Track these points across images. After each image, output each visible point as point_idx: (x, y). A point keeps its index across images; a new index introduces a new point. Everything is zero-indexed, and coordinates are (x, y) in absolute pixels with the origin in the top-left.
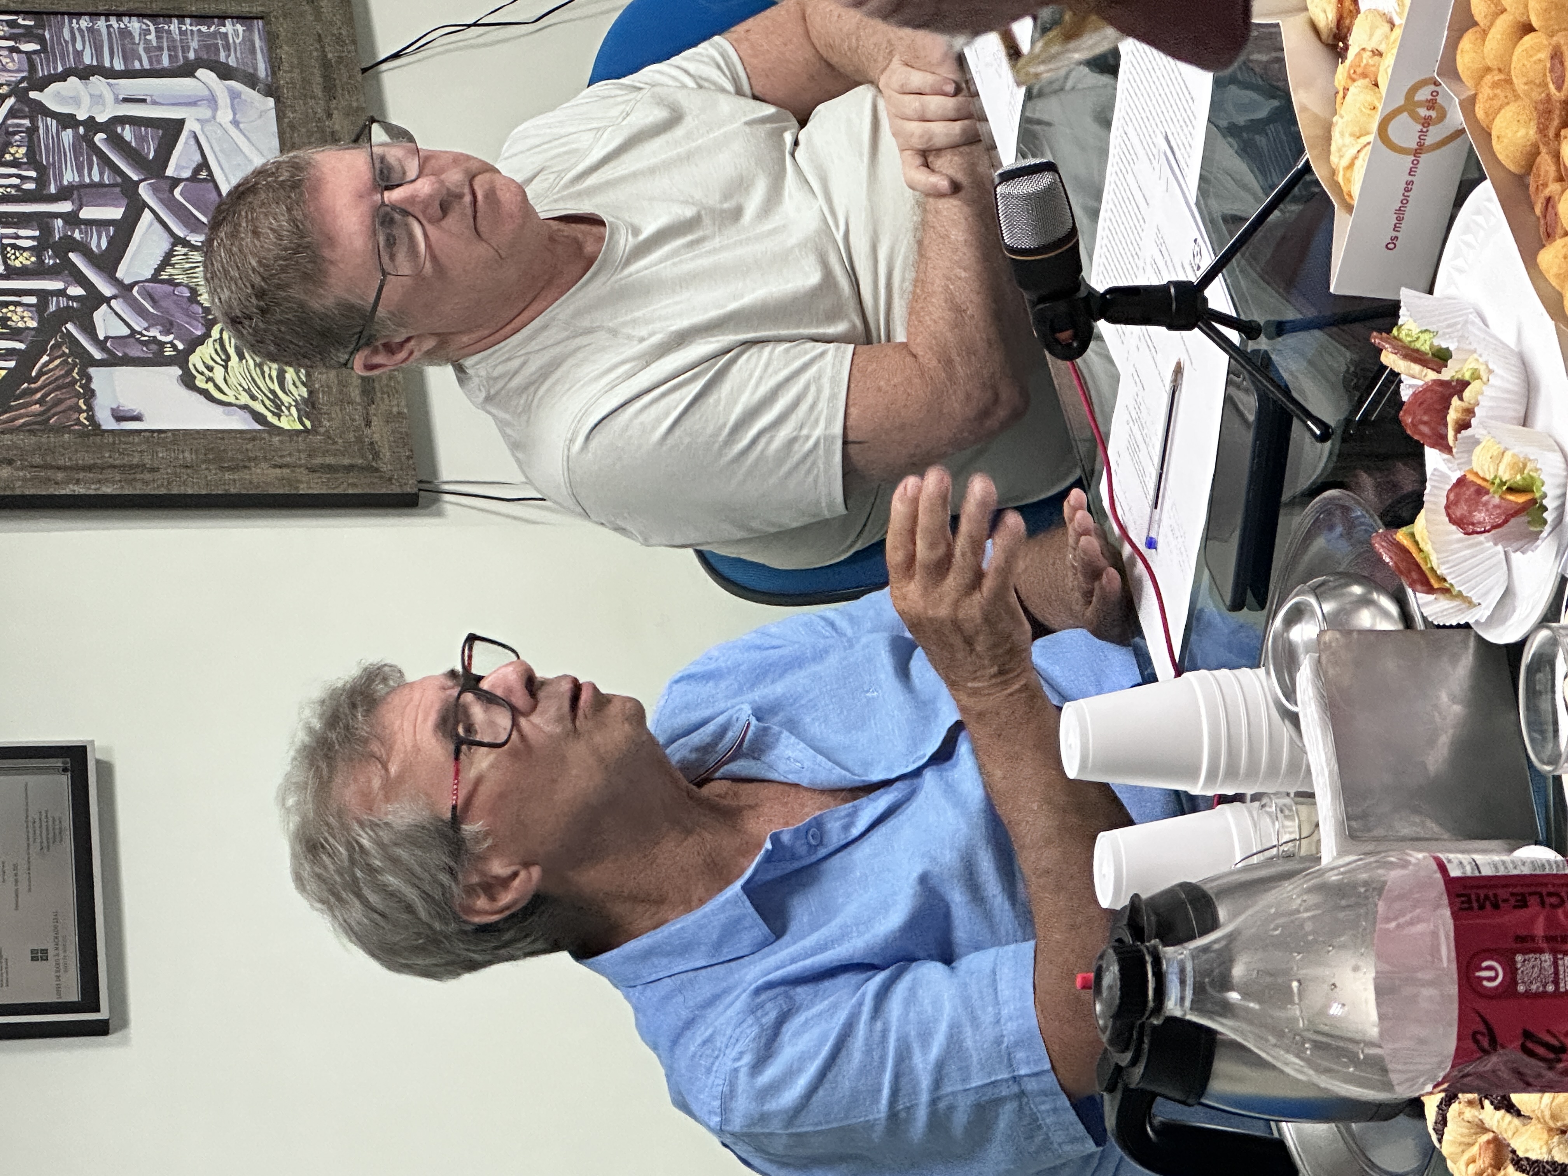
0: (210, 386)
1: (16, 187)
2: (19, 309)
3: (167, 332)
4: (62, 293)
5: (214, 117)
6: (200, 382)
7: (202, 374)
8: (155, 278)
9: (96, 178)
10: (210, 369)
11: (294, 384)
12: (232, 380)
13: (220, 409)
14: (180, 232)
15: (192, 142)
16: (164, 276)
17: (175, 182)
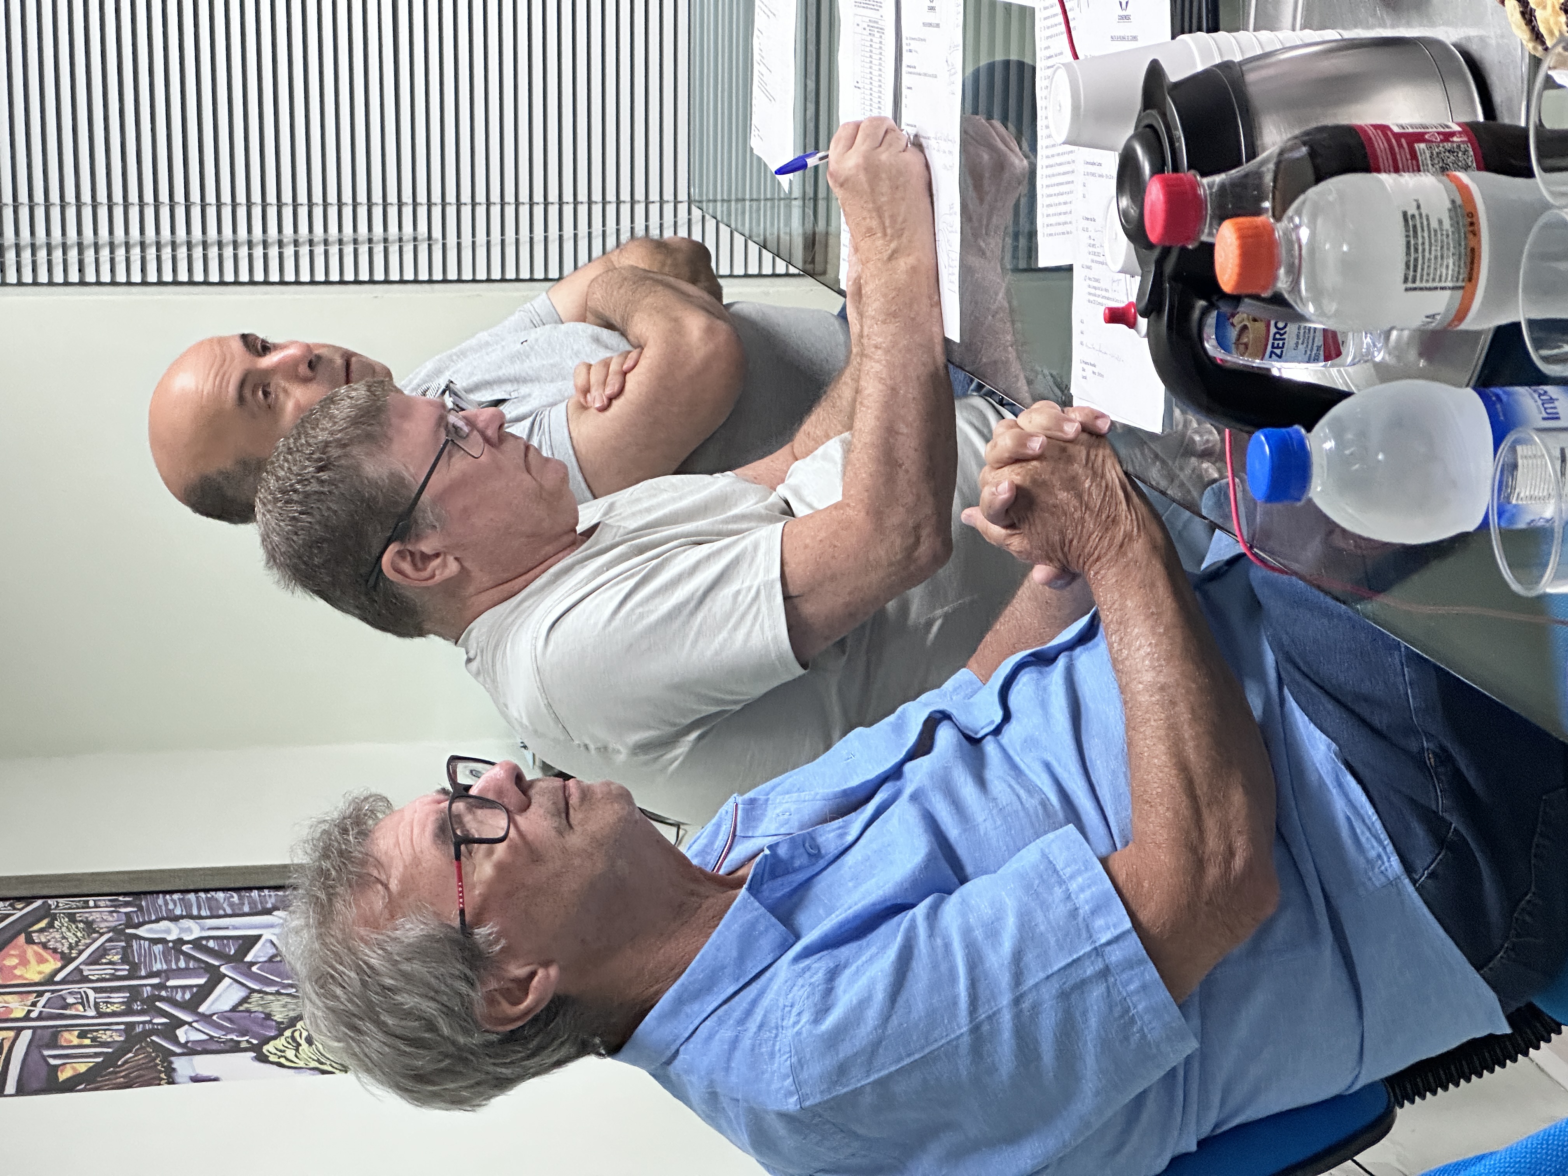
0: (283, 1060)
1: (113, 974)
2: (108, 1033)
3: (244, 1035)
4: (150, 1022)
6: (273, 1059)
7: (275, 1054)
8: (234, 1009)
9: (182, 964)
10: (284, 1051)
12: (302, 1055)
13: (292, 1072)
14: (255, 987)
15: (268, 944)
16: (241, 1008)
17: (252, 964)
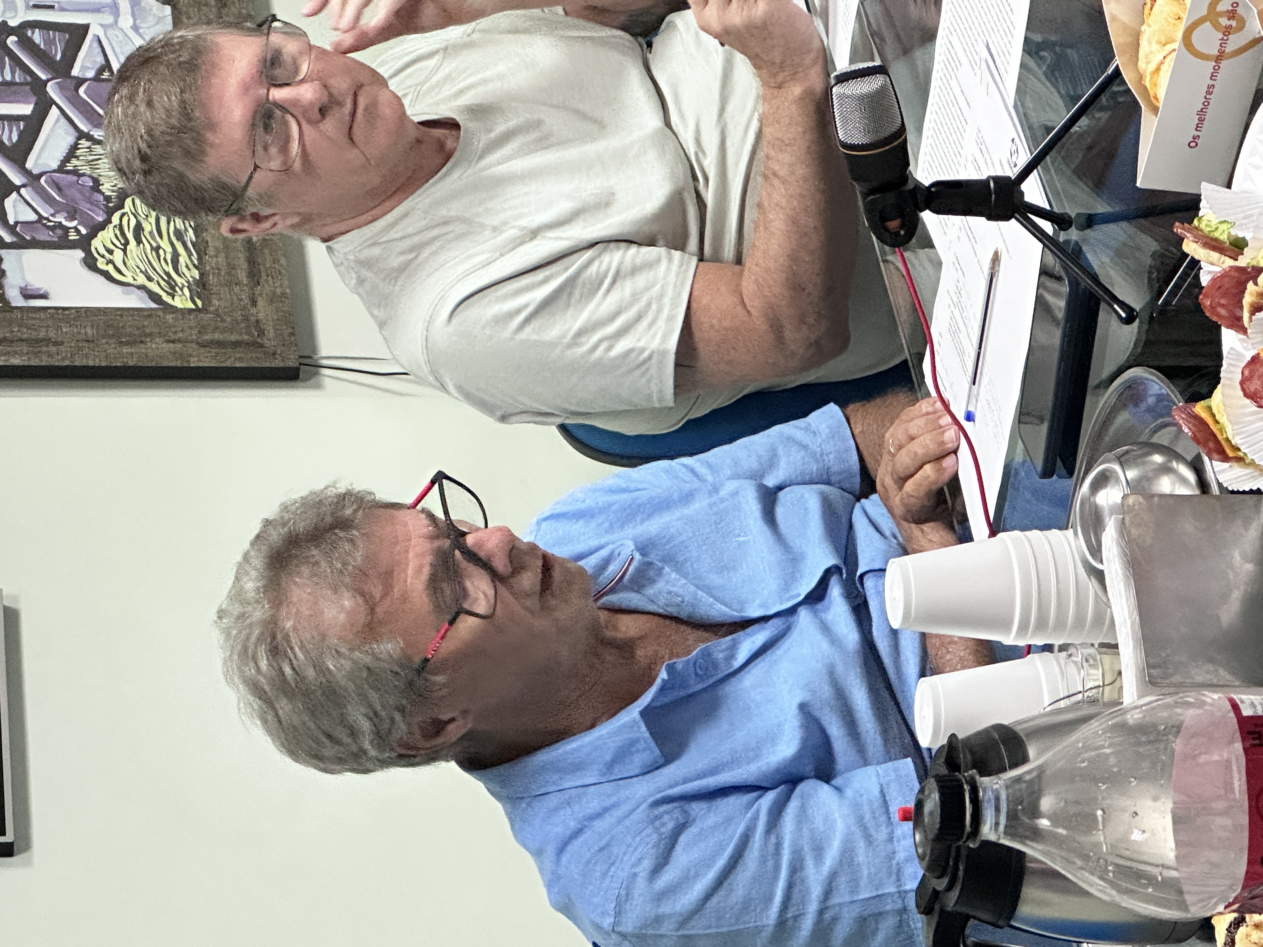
0: (110, 268)
3: (71, 218)
5: (116, 22)
6: (101, 264)
7: (103, 256)
8: (61, 169)
9: (8, 77)
10: (111, 252)
11: (187, 267)
12: (130, 263)
13: (118, 289)
14: (84, 127)
15: (96, 45)
16: (69, 167)
17: (81, 81)
